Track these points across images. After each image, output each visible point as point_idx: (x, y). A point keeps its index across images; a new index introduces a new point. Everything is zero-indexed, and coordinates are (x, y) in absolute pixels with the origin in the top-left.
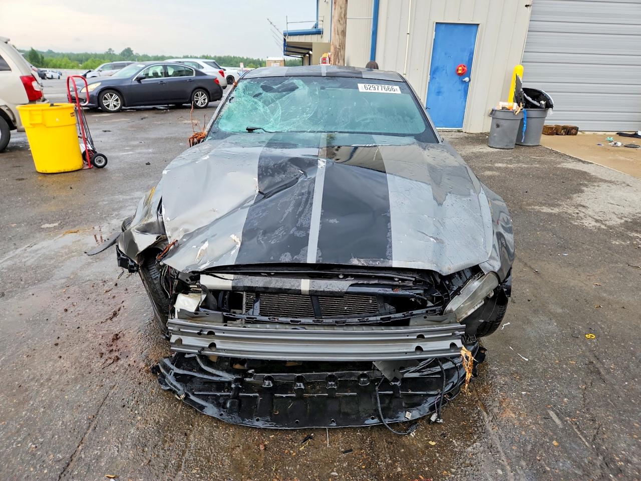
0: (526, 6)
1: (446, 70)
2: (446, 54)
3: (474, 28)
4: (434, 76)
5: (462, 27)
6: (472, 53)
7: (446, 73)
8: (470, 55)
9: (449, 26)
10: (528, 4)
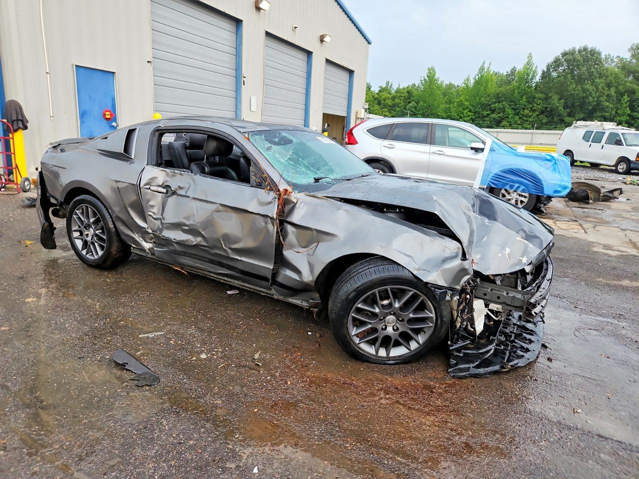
0: (148, 62)
1: (94, 115)
2: (90, 98)
3: (111, 76)
4: (84, 120)
5: (100, 74)
6: (113, 100)
7: (94, 117)
8: (112, 101)
9: (88, 70)
10: (149, 61)
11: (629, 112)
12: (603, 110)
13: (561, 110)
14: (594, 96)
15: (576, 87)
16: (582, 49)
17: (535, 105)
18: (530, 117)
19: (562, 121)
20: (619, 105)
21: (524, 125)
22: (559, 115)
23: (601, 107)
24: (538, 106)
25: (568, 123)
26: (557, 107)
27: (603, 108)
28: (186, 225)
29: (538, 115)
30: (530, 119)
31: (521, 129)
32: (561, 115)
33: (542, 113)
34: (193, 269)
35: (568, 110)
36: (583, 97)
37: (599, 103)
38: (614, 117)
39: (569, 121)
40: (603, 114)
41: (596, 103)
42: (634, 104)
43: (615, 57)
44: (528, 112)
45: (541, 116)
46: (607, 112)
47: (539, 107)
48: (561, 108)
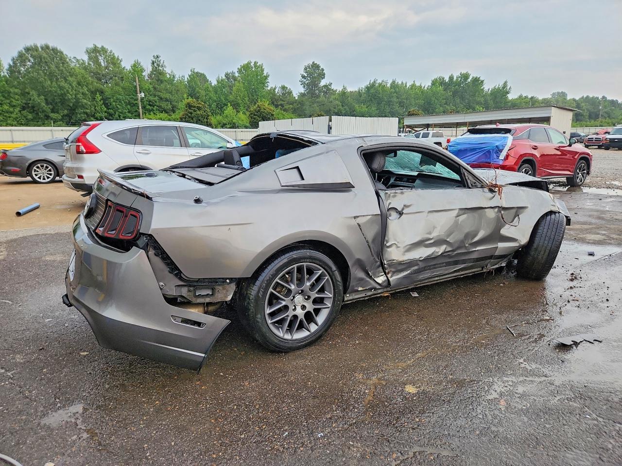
11: (105, 109)
12: (83, 107)
13: (44, 106)
14: (71, 93)
15: (52, 84)
16: (44, 46)
17: (13, 100)
18: (11, 113)
19: (47, 117)
20: (95, 102)
21: (8, 121)
22: (43, 111)
23: (80, 104)
24: (17, 102)
25: (54, 119)
26: (39, 104)
27: (83, 105)
28: (430, 239)
29: (20, 111)
30: (13, 115)
31: (6, 126)
32: (45, 111)
33: (23, 108)
34: (432, 280)
35: (51, 106)
36: (62, 94)
37: (77, 101)
38: (95, 113)
39: (56, 118)
40: (85, 111)
41: (75, 100)
42: (107, 102)
43: (72, 57)
44: (8, 107)
45: (25, 112)
46: (87, 109)
47: (19, 102)
48: (43, 104)
